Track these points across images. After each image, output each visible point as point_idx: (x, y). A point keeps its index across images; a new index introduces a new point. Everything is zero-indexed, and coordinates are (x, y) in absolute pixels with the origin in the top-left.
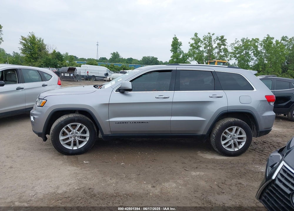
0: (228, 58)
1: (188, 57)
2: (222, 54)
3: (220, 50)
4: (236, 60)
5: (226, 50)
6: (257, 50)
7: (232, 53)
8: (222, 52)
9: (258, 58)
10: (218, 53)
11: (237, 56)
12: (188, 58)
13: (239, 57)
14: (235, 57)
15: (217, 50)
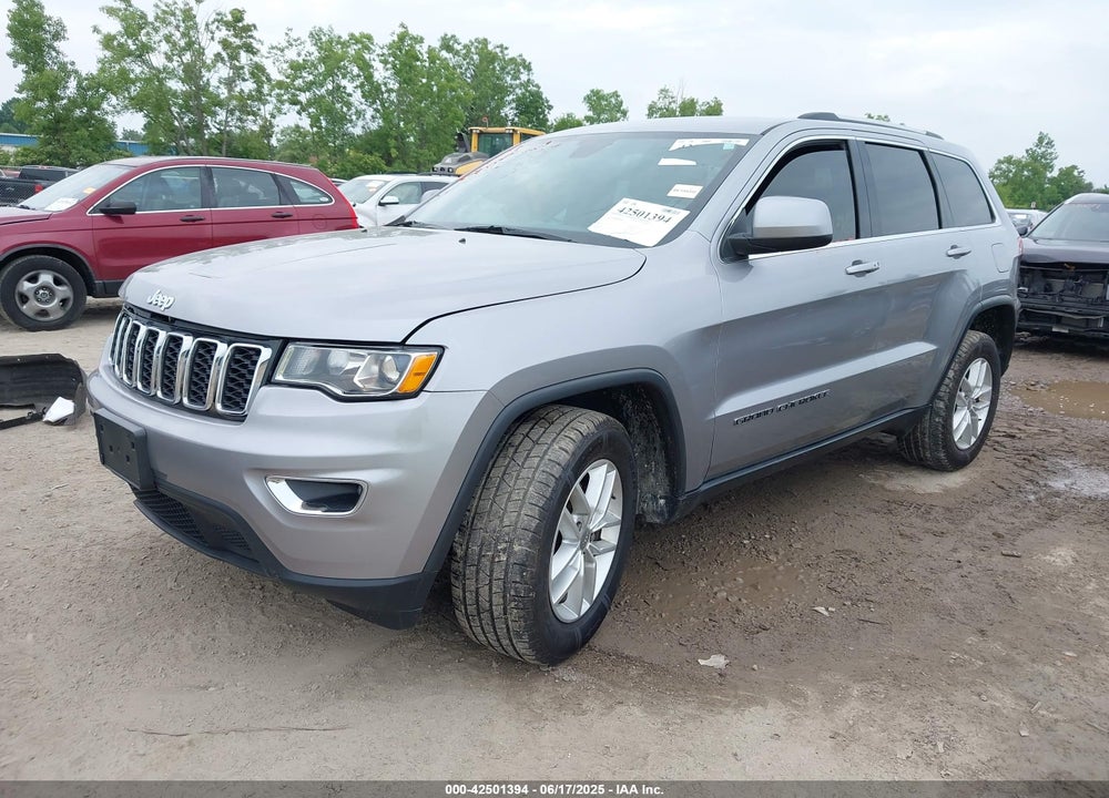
0: (269, 107)
1: (101, 91)
2: (248, 86)
3: (238, 70)
4: (299, 113)
5: (258, 72)
6: (369, 77)
7: (280, 85)
8: (244, 80)
9: (376, 110)
10: (230, 83)
11: (303, 97)
12: (103, 97)
13: (310, 103)
14: (294, 102)
15: (224, 71)
